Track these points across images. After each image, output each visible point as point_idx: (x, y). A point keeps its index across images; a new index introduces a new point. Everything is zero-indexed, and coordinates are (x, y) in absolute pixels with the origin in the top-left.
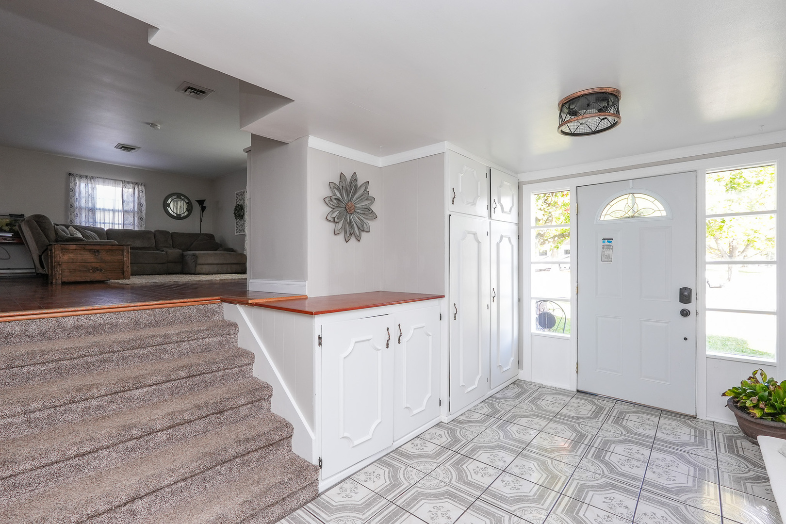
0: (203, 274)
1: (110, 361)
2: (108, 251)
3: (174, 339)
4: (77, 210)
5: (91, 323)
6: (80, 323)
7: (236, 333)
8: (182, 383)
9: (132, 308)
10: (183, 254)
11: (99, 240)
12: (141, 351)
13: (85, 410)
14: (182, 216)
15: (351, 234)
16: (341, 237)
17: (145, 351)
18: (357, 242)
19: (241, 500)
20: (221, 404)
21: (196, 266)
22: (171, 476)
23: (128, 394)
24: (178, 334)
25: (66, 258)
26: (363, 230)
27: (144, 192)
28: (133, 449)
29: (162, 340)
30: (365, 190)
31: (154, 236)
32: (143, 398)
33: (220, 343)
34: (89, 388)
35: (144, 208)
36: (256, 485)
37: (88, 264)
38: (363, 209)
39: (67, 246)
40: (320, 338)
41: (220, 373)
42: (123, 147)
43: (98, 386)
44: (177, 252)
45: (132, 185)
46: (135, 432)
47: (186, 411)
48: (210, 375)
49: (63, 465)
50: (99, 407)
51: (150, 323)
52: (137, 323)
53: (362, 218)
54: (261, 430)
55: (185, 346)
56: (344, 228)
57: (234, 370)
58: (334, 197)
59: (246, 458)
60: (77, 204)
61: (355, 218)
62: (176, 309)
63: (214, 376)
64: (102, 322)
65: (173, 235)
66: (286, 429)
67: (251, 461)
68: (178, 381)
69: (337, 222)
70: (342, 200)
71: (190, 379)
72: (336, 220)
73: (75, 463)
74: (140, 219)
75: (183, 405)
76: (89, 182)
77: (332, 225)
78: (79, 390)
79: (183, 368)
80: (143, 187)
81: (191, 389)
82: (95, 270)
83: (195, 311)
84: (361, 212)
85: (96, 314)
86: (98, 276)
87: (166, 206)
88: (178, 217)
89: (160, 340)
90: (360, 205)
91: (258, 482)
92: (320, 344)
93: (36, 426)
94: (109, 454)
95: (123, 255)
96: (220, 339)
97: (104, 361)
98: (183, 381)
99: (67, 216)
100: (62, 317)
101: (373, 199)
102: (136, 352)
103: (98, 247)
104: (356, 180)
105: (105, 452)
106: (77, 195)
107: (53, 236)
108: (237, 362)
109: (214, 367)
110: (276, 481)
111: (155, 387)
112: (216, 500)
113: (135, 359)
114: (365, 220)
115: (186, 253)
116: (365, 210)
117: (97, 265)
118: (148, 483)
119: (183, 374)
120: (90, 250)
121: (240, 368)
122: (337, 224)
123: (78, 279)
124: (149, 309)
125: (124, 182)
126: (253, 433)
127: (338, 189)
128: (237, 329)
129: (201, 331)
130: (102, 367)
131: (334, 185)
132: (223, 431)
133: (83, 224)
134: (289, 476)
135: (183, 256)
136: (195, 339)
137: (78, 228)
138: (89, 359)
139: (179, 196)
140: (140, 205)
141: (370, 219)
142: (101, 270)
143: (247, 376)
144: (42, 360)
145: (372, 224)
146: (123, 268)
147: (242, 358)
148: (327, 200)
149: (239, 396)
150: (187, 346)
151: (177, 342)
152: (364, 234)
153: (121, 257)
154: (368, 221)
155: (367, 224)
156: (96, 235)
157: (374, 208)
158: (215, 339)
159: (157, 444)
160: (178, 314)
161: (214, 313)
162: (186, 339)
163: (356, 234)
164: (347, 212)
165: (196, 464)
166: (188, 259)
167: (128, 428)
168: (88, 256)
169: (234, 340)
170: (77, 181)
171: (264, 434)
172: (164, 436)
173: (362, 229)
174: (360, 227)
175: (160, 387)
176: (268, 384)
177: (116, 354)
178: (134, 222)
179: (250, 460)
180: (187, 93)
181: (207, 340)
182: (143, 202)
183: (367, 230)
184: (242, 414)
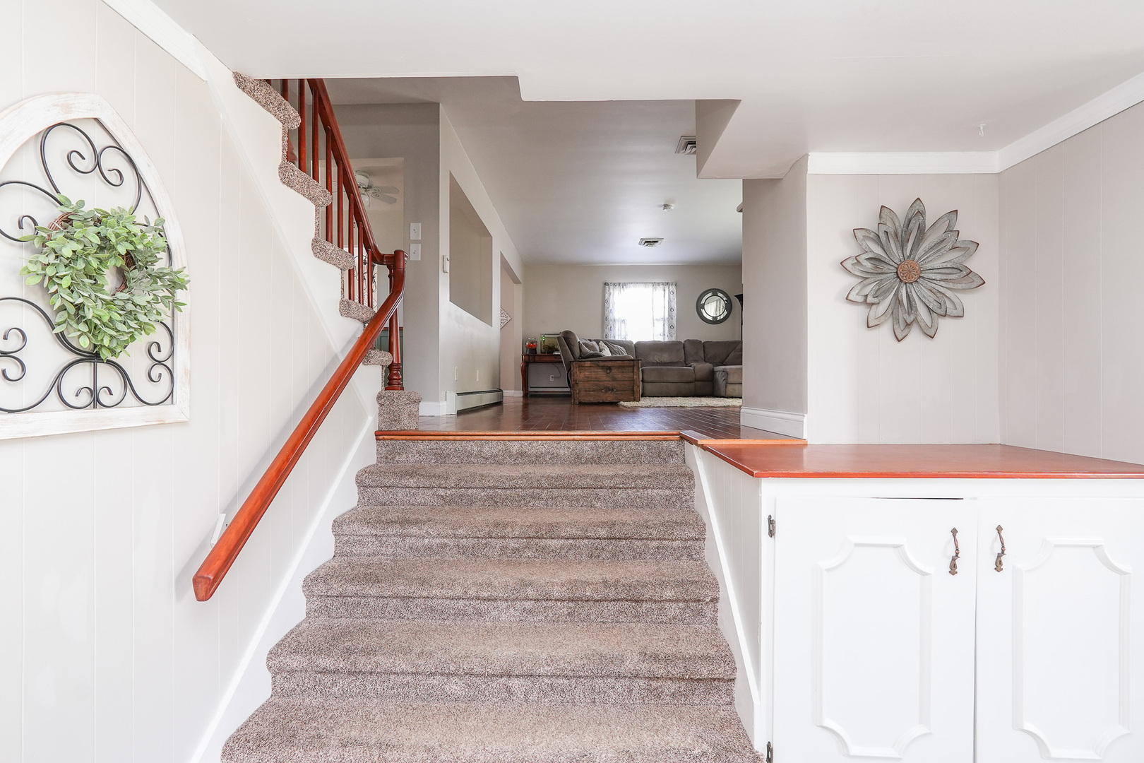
0: (732, 397)
1: (539, 498)
2: (619, 367)
3: (607, 483)
4: (611, 323)
5: (533, 451)
6: (525, 449)
7: (691, 488)
8: (604, 544)
9: (572, 437)
10: (713, 369)
11: (625, 354)
12: (571, 492)
13: (503, 549)
14: (719, 318)
15: (908, 325)
16: (885, 331)
17: (575, 493)
18: (928, 340)
19: (622, 746)
20: (635, 588)
21: (726, 387)
22: (549, 665)
23: (543, 542)
24: (611, 478)
25: (582, 375)
26: (943, 313)
27: (675, 293)
28: (531, 612)
29: (592, 482)
30: (949, 230)
31: (684, 348)
32: (558, 551)
33: (667, 499)
34: (505, 526)
35: (675, 313)
36: (652, 734)
37: (601, 383)
38: (944, 271)
39: (583, 363)
40: (771, 522)
41: (655, 543)
42: (646, 242)
43: (512, 525)
44: (708, 366)
45: (662, 286)
46: (531, 592)
47: (589, 584)
48: (639, 543)
49: (467, 603)
50: (516, 550)
51: (592, 458)
52: (578, 457)
53: (942, 290)
54: (683, 651)
55: (621, 494)
56: (893, 313)
57: (676, 544)
58: (866, 256)
59: (654, 684)
60: (611, 316)
61: (920, 292)
62: (621, 443)
63: (646, 546)
64: (543, 451)
65: (705, 346)
66: (722, 665)
67: (662, 692)
68: (599, 541)
69: (873, 304)
70: (887, 260)
71: (613, 541)
72: (870, 299)
73: (478, 606)
74: (671, 327)
75: (592, 574)
76: (622, 289)
77: (861, 311)
78: (497, 525)
79: (603, 524)
80: (674, 287)
81: (614, 556)
82: (608, 389)
83: (645, 448)
84: (939, 277)
85: (538, 440)
86: (609, 397)
87: (700, 307)
88: (715, 321)
89: (590, 482)
90: (937, 263)
91: (657, 730)
92: (772, 533)
93: (464, 553)
94: (508, 607)
95: (633, 372)
96: (667, 492)
97: (533, 497)
98: (604, 543)
99: (603, 331)
100: (509, 441)
101: (973, 247)
102: (564, 492)
103: (609, 364)
104: (921, 213)
105: (504, 604)
106: (611, 305)
107: (577, 353)
108: (677, 532)
109: (644, 532)
110: (682, 745)
111: (571, 541)
112: (594, 726)
113: (565, 501)
114: (948, 293)
115: (717, 368)
116: (950, 271)
117: (610, 384)
118: (523, 662)
119: (603, 532)
120: (603, 367)
121: (684, 543)
122: (874, 307)
123: (592, 400)
124: (590, 440)
125: (654, 284)
126: (669, 650)
127: (877, 239)
128: (692, 482)
129: (641, 478)
130: (531, 504)
131: (866, 234)
132: (636, 630)
133: (617, 338)
134: (705, 747)
135: (713, 372)
136: (633, 488)
137: (610, 344)
138: (521, 492)
139: (715, 292)
140: (671, 309)
141: (963, 290)
142: (613, 390)
143: (694, 556)
144: (480, 485)
145: (969, 301)
146: (633, 388)
147: (685, 527)
148: (848, 265)
149: (663, 584)
150: (624, 495)
151: (611, 488)
152: (945, 325)
153: (632, 374)
154: (958, 295)
155: (956, 301)
156: (624, 349)
157: (976, 264)
158: (661, 492)
159: (557, 616)
160: (624, 451)
161: (672, 454)
162: (621, 486)
163: (922, 325)
164: (901, 281)
165: (579, 662)
166: (719, 376)
167: (524, 584)
168: (601, 374)
169: (688, 497)
170: (611, 291)
171: (684, 658)
172: (565, 609)
173: (941, 311)
174: (935, 309)
175: (578, 542)
176: (715, 579)
177: (545, 491)
178: (664, 331)
179: (660, 690)
180: (688, 151)
181: (650, 491)
182: (674, 305)
183: (955, 313)
184: (671, 614)
